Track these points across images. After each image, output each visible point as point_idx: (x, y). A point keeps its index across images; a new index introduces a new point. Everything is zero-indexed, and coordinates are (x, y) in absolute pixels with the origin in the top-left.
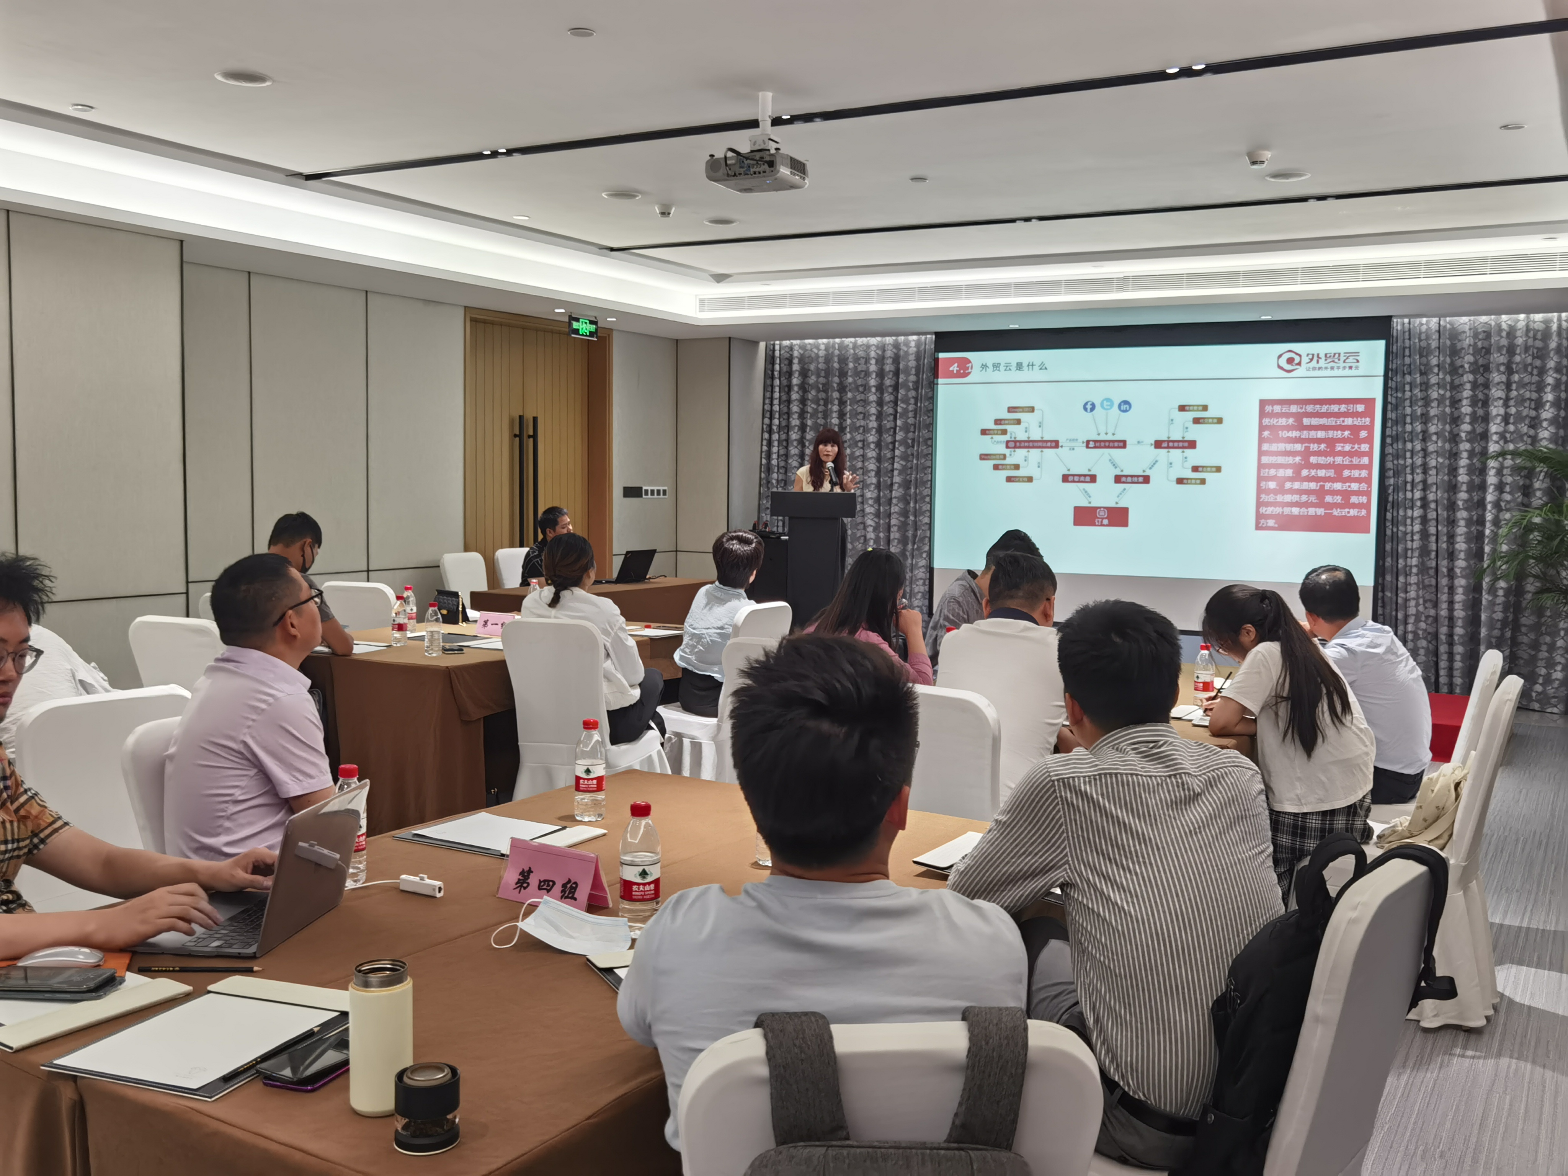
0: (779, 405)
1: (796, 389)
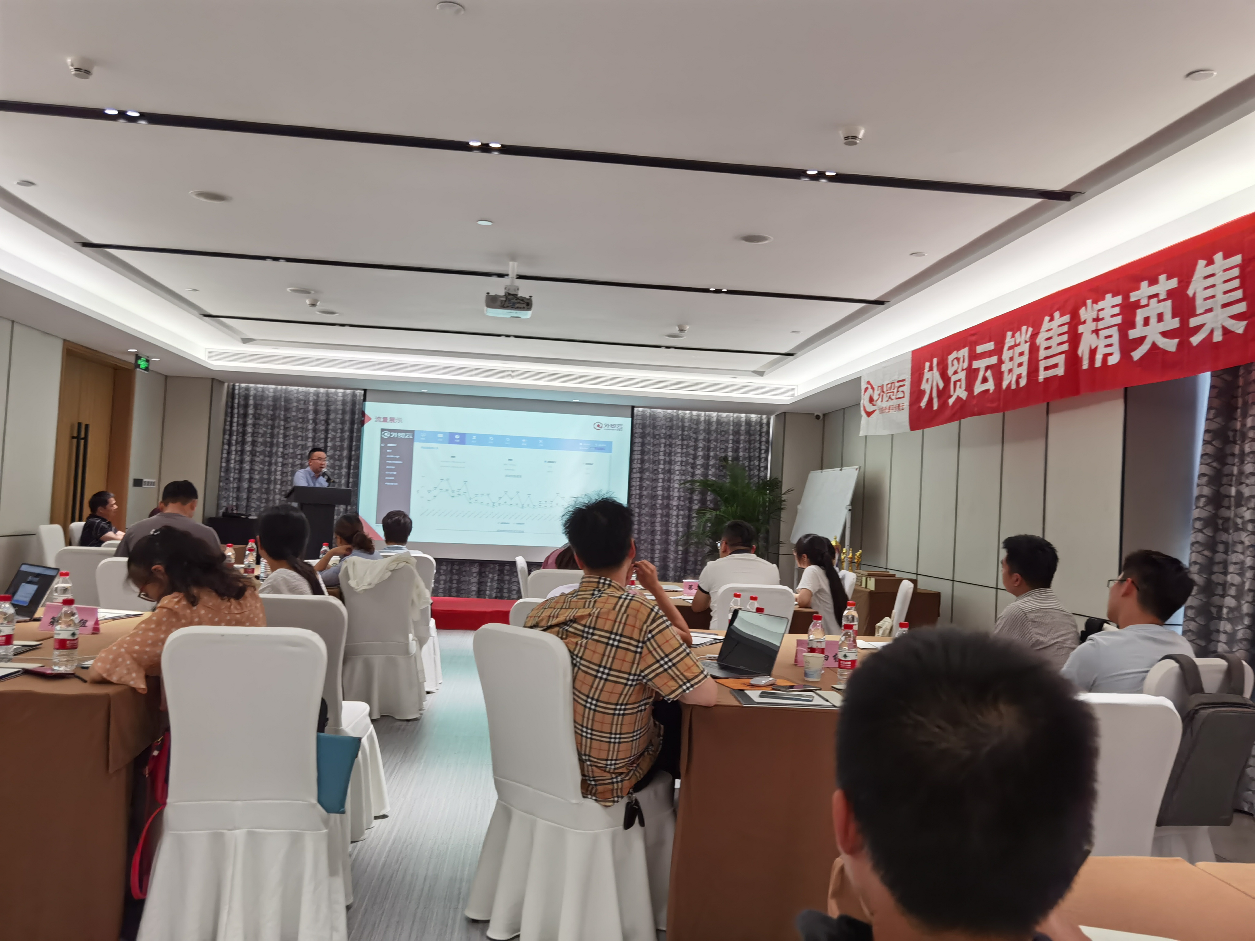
0: (237, 427)
1: (251, 416)
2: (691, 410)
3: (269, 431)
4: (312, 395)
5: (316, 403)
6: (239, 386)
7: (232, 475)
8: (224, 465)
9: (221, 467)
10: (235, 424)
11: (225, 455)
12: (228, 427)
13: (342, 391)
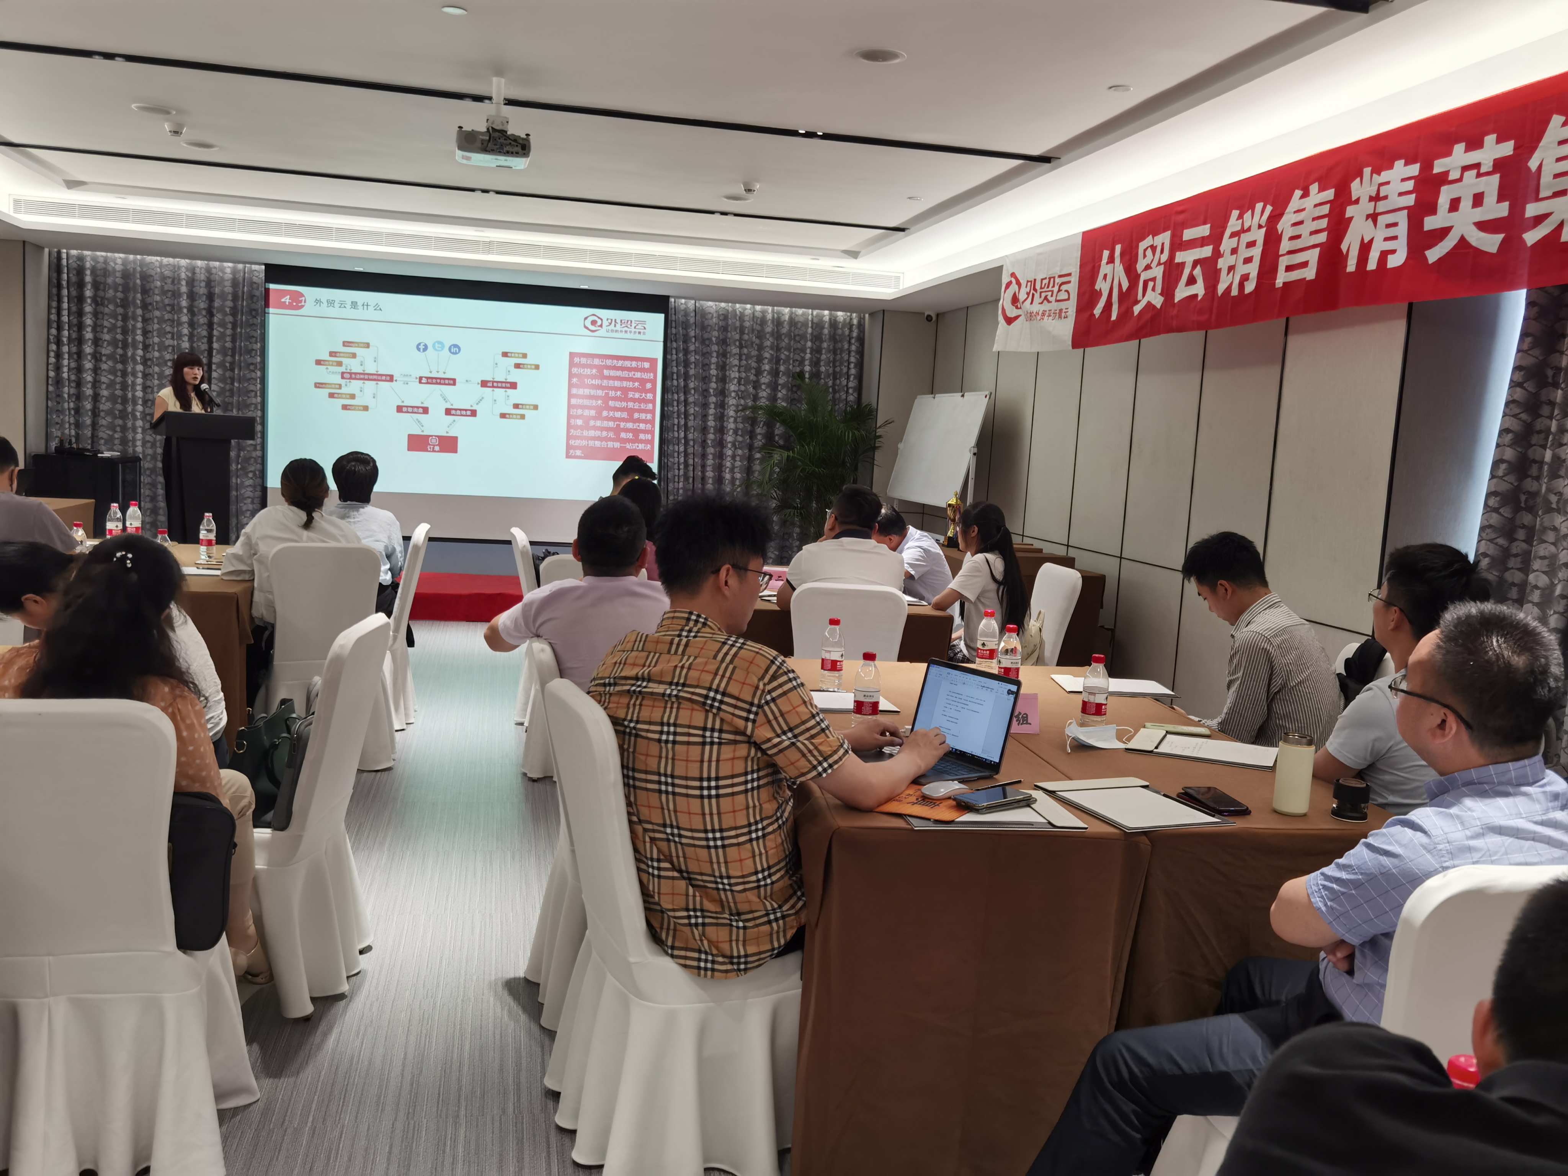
0: (69, 316)
1: (89, 301)
2: (754, 303)
3: (120, 324)
4: (183, 270)
5: (191, 282)
6: (67, 253)
7: (66, 389)
8: (52, 374)
9: (48, 377)
10: (65, 313)
11: (52, 360)
12: (54, 317)
13: (230, 265)
